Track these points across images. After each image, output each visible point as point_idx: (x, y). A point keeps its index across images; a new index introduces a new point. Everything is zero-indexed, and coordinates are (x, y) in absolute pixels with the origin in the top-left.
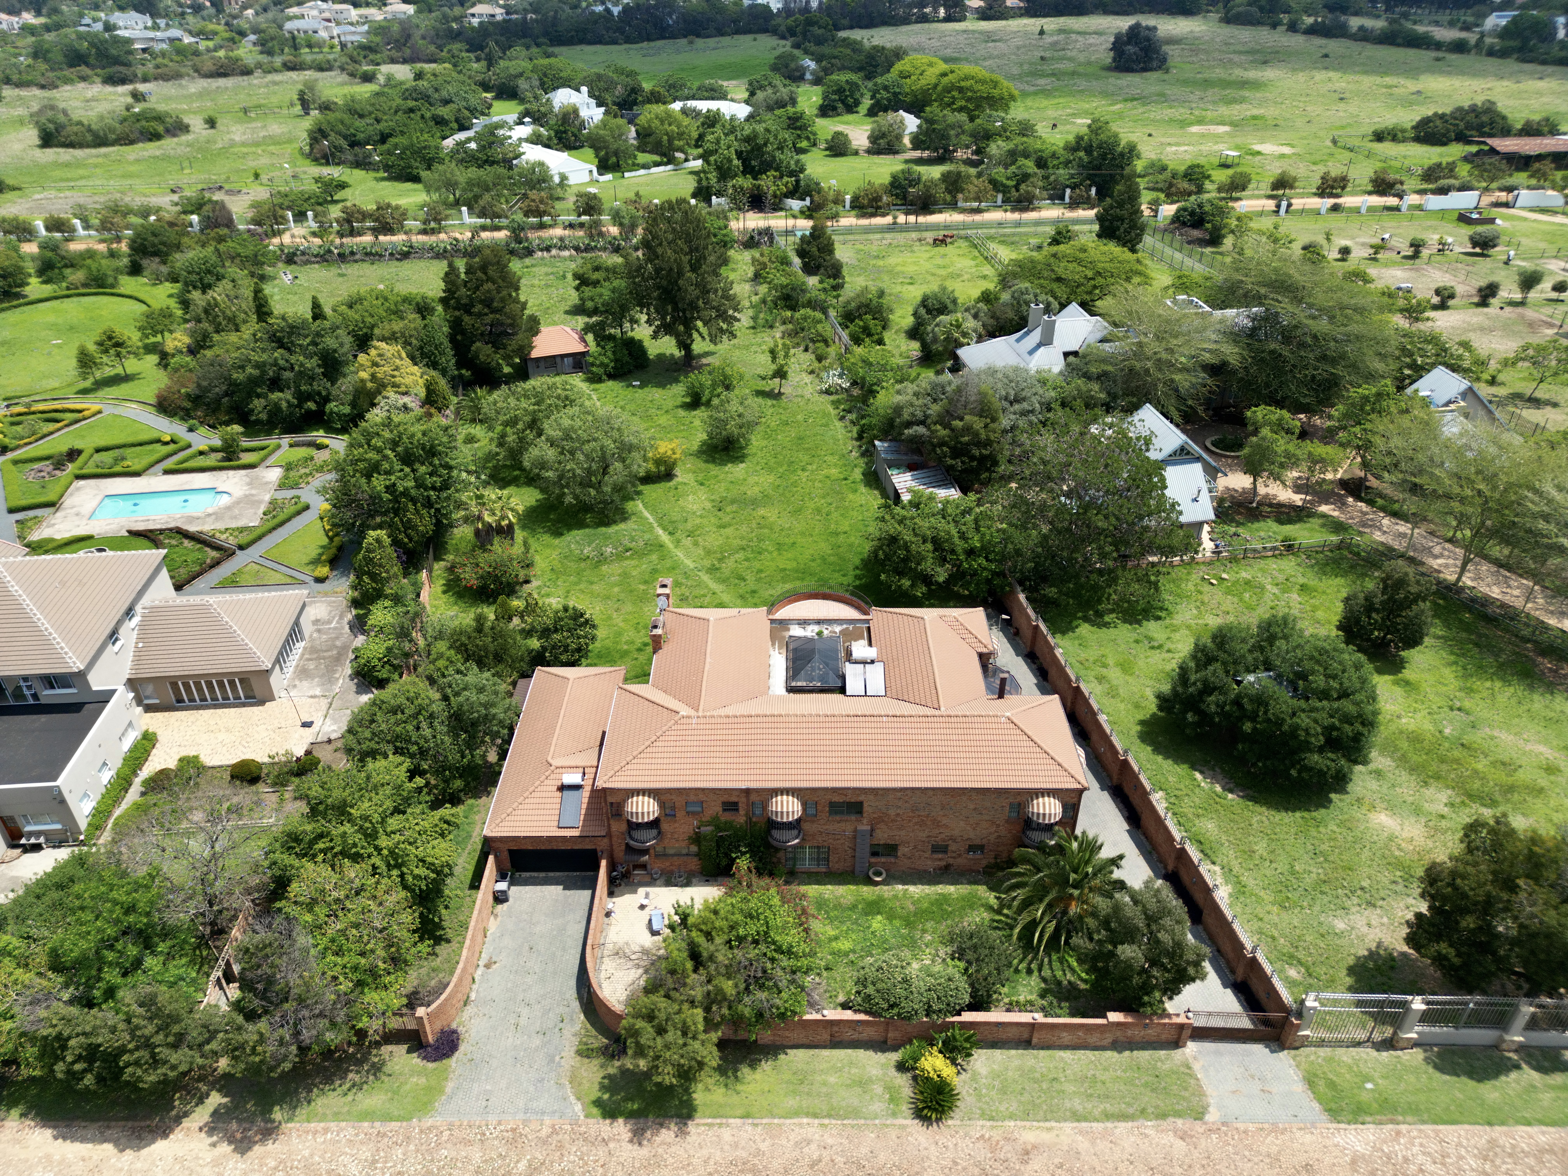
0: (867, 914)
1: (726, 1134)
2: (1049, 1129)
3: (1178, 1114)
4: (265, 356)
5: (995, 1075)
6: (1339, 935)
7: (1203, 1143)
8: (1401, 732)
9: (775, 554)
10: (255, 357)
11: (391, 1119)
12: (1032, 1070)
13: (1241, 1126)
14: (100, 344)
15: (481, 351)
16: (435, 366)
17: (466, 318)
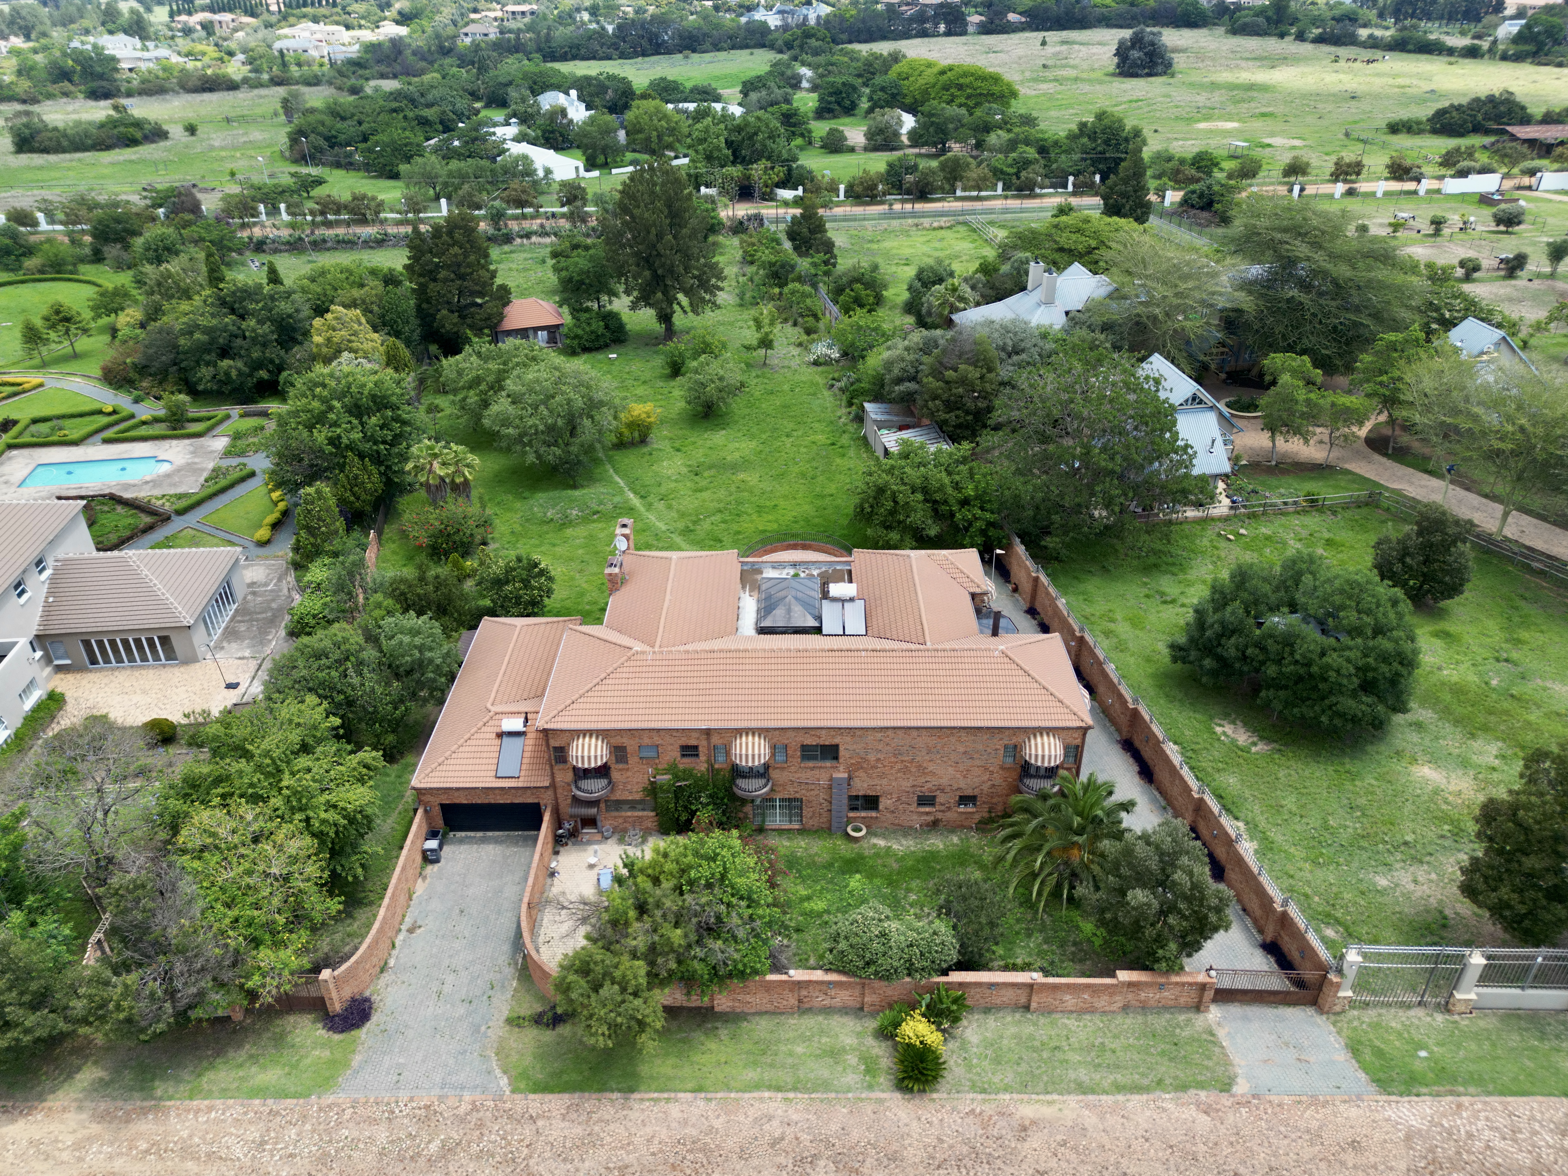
0: (844, 873)
1: (675, 1110)
2: (1050, 1103)
3: (1201, 1086)
4: (214, 322)
5: (989, 1044)
6: (1382, 892)
7: (1231, 1118)
8: (1443, 684)
9: (754, 517)
10: (203, 321)
11: (287, 1097)
12: (1031, 1037)
13: (1276, 1099)
14: (46, 319)
15: (447, 320)
16: (397, 334)
17: (432, 285)
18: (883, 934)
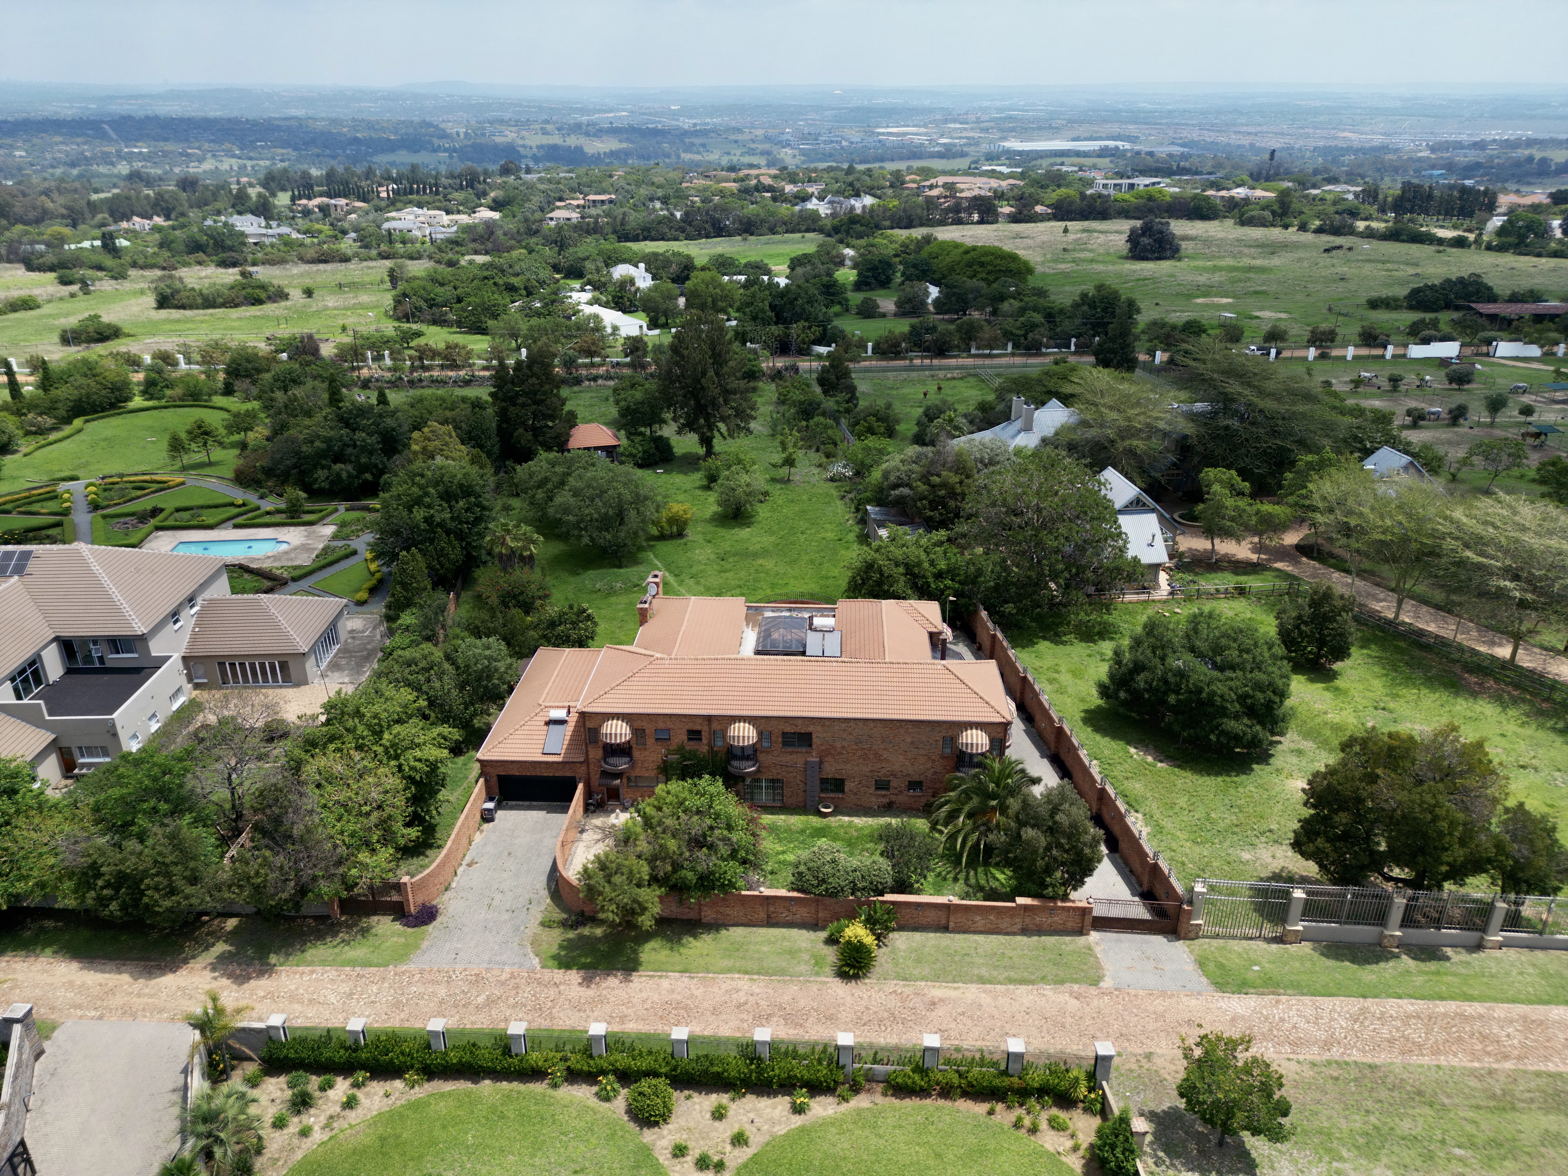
0: (813, 837)
1: (665, 984)
2: (956, 989)
3: (1076, 981)
4: (332, 433)
5: (913, 950)
8: (1326, 724)
10: (323, 433)
12: (947, 947)
13: (1133, 992)
14: (189, 433)
15: (523, 436)
16: (481, 447)
17: (511, 409)
18: (834, 861)
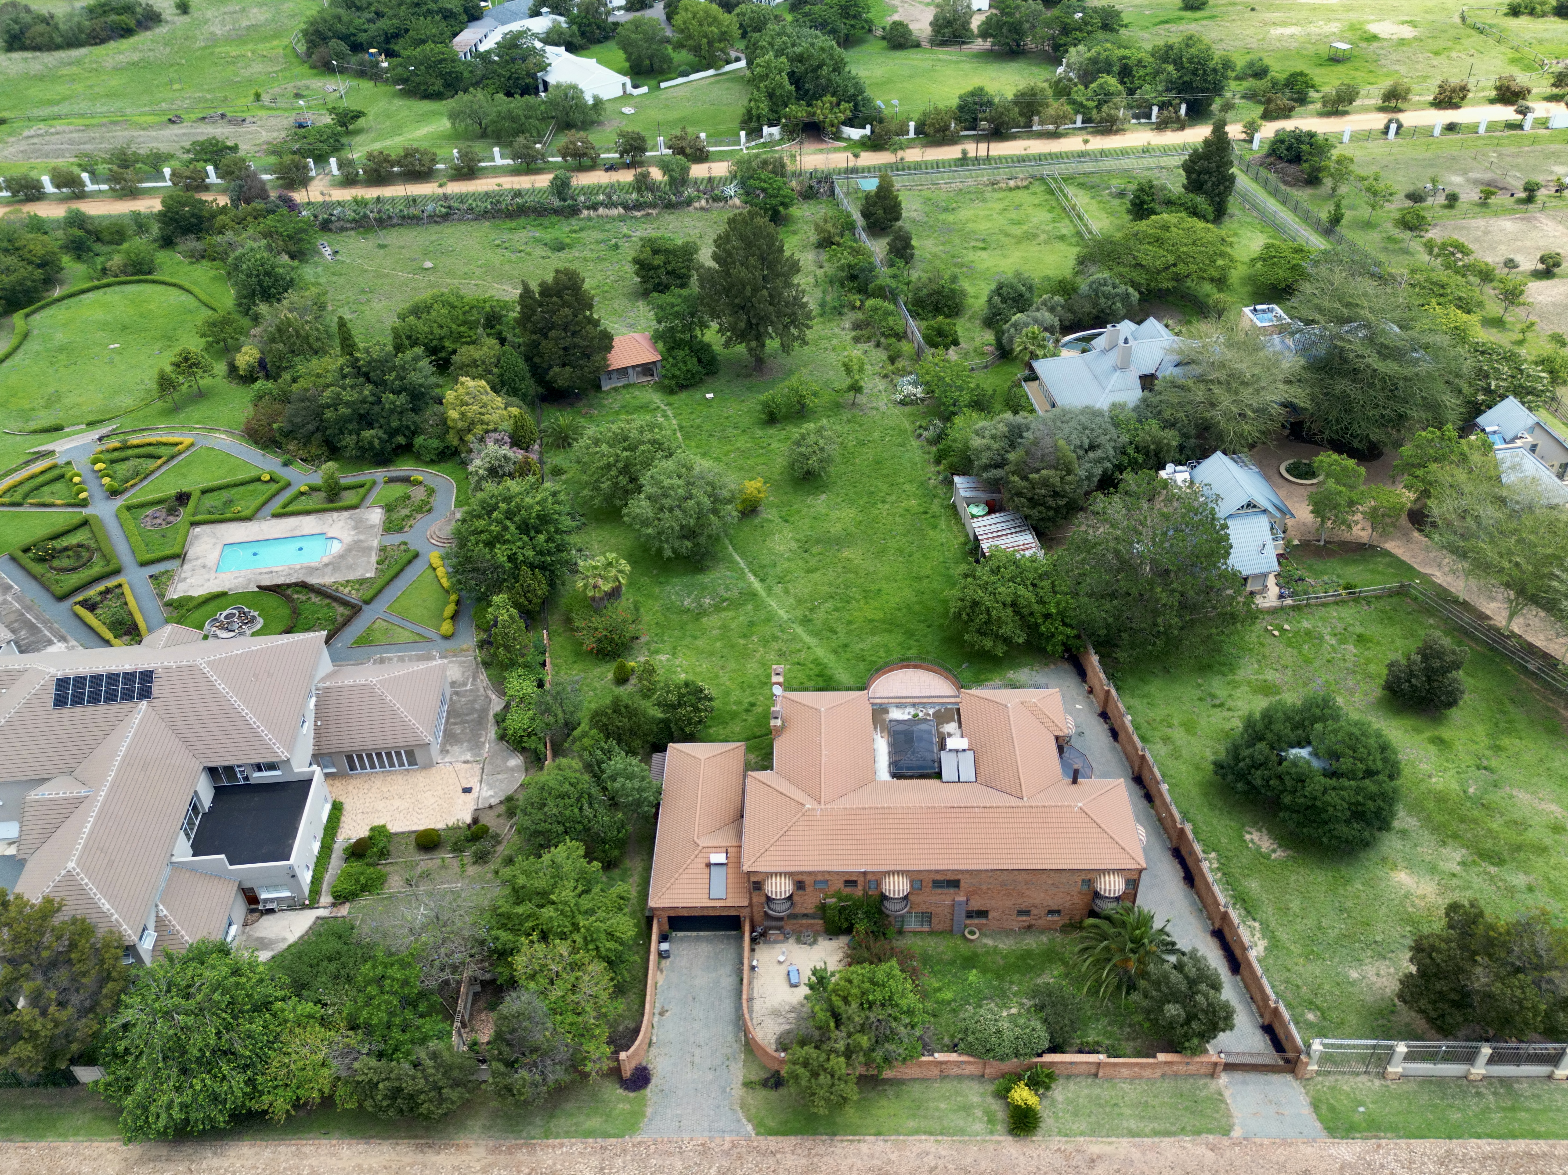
0: (964, 968)
1: (864, 1148)
2: (1110, 1143)
4: (355, 394)
5: (1069, 1102)
6: (1352, 984)
7: (1228, 1154)
8: (1430, 792)
9: (862, 602)
10: (345, 395)
11: (609, 1136)
12: (1099, 1097)
13: (1258, 1141)
15: (559, 376)
16: (514, 393)
